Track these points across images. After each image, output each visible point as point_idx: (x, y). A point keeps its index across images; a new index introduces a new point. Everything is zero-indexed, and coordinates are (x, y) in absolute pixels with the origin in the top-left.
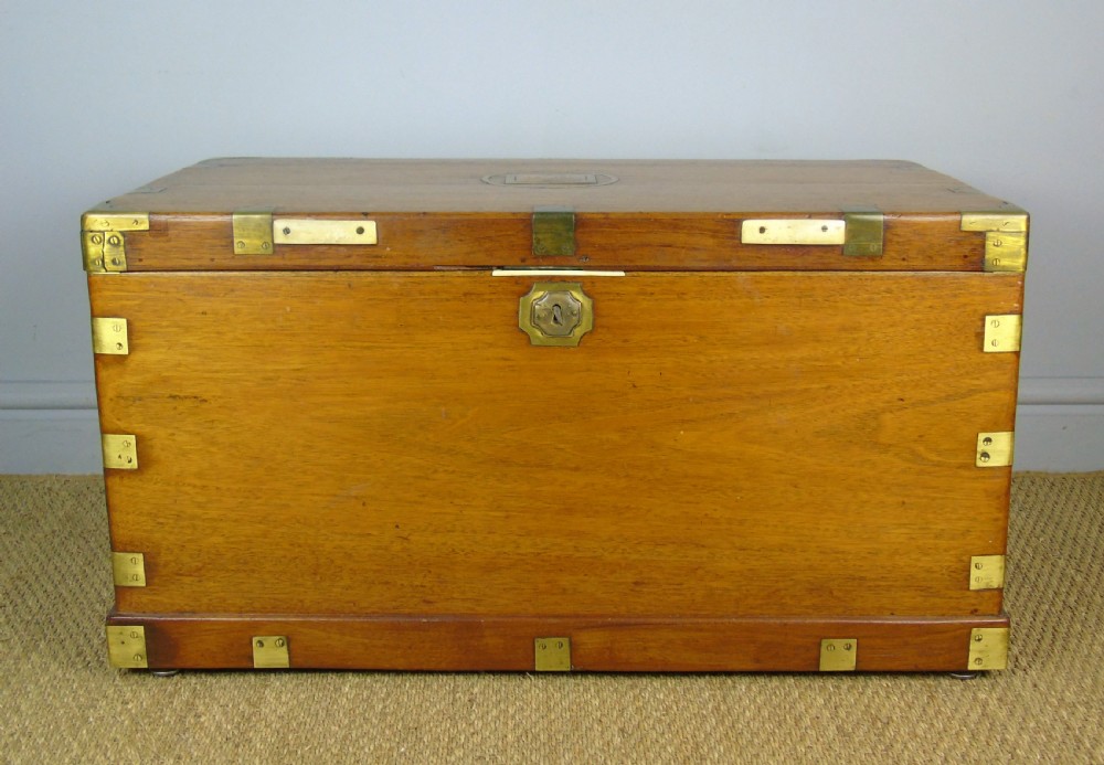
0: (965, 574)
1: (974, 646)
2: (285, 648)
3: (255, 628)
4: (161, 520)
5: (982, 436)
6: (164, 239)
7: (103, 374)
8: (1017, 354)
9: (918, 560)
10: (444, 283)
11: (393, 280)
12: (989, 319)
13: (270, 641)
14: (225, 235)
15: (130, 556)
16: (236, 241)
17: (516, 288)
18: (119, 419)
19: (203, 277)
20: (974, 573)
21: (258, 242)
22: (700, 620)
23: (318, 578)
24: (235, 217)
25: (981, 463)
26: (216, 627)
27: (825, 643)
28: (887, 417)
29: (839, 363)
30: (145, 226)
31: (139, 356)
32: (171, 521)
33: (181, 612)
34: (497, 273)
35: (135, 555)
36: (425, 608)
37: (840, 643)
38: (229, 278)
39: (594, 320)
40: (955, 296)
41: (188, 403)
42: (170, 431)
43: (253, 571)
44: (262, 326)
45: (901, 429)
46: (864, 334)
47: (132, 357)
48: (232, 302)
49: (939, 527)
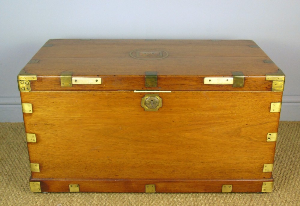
0: (262, 168)
1: (263, 186)
2: (78, 187)
3: (70, 182)
4: (43, 155)
5: (269, 134)
6: (41, 82)
7: (26, 118)
8: (279, 113)
9: (249, 165)
10: (120, 94)
11: (106, 93)
12: (272, 104)
13: (74, 186)
14: (59, 81)
15: (35, 164)
16: (61, 83)
17: (141, 96)
18: (30, 130)
19: (52, 93)
20: (264, 168)
21: (68, 84)
22: (190, 180)
23: (87, 170)
24: (61, 76)
25: (268, 141)
26: (59, 182)
27: (223, 186)
28: (243, 129)
29: (230, 115)
30: (36, 79)
31: (35, 113)
32: (46, 156)
33: (50, 178)
34: (135, 92)
35: (36, 164)
36: (116, 177)
37: (227, 186)
38: (60, 93)
39: (162, 104)
40: (263, 97)
41: (50, 126)
42: (45, 133)
43: (69, 168)
44: (70, 106)
45: (246, 132)
46: (237, 108)
47: (33, 114)
48: (61, 99)
49: (256, 157)
